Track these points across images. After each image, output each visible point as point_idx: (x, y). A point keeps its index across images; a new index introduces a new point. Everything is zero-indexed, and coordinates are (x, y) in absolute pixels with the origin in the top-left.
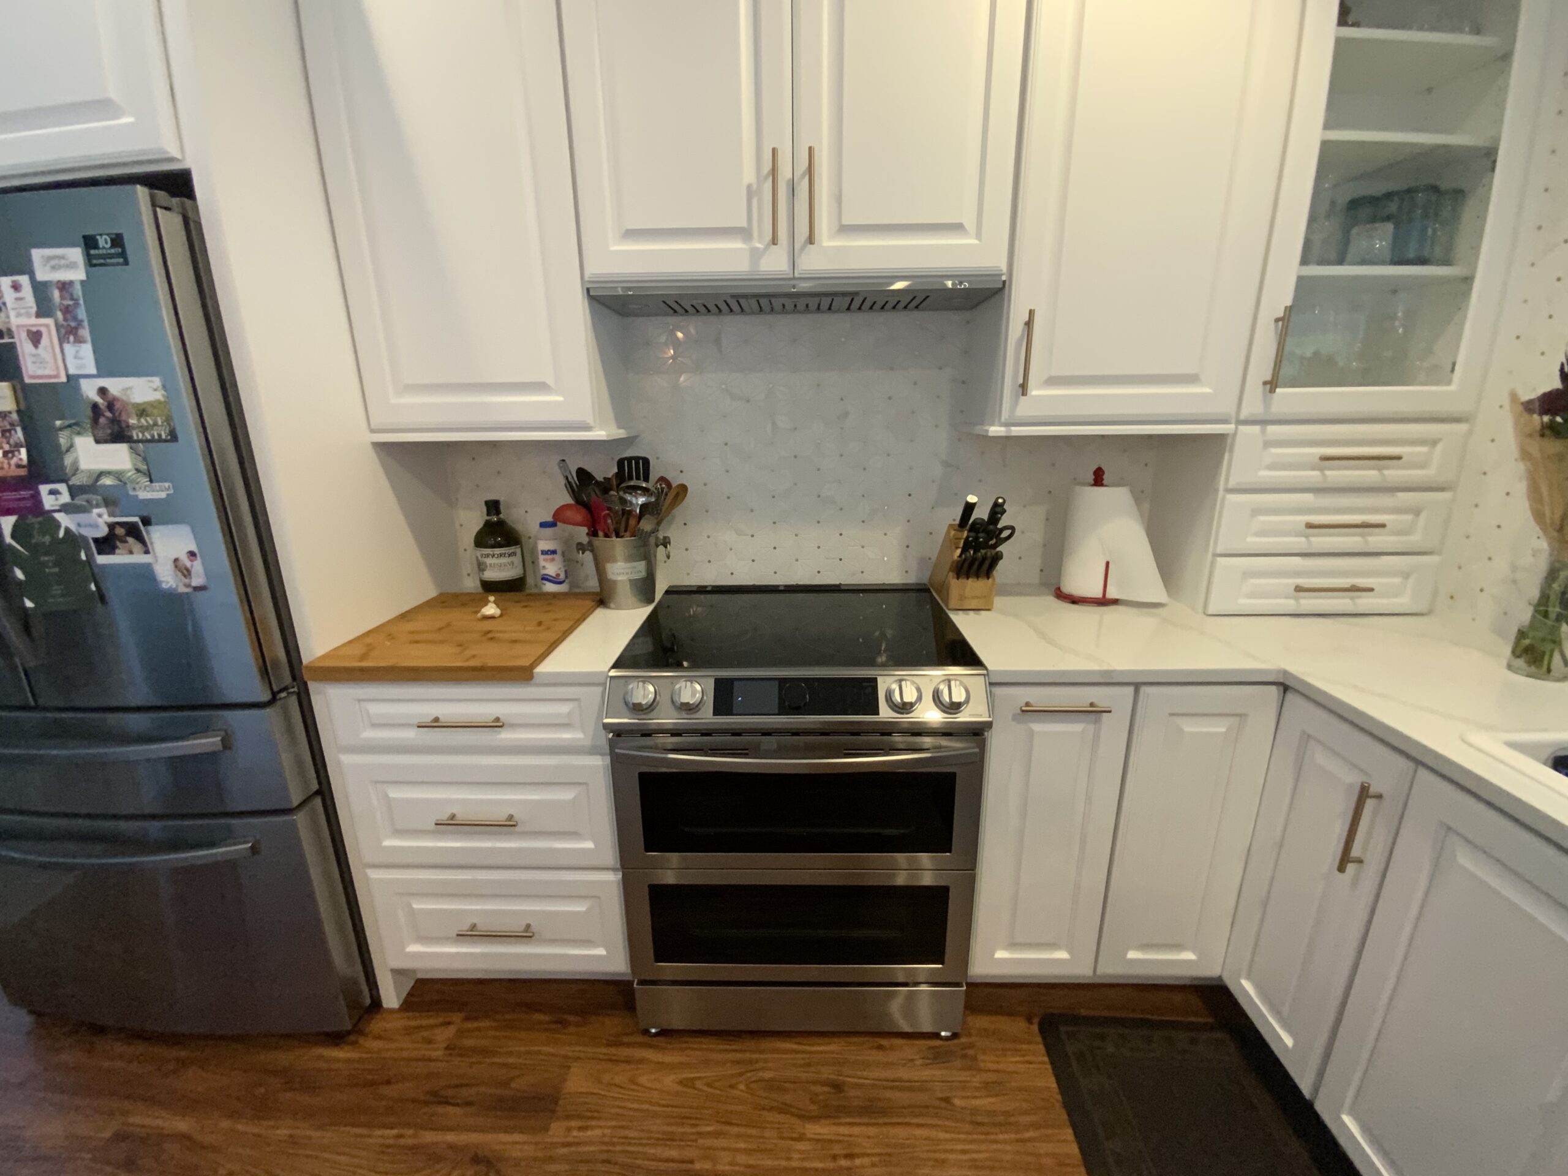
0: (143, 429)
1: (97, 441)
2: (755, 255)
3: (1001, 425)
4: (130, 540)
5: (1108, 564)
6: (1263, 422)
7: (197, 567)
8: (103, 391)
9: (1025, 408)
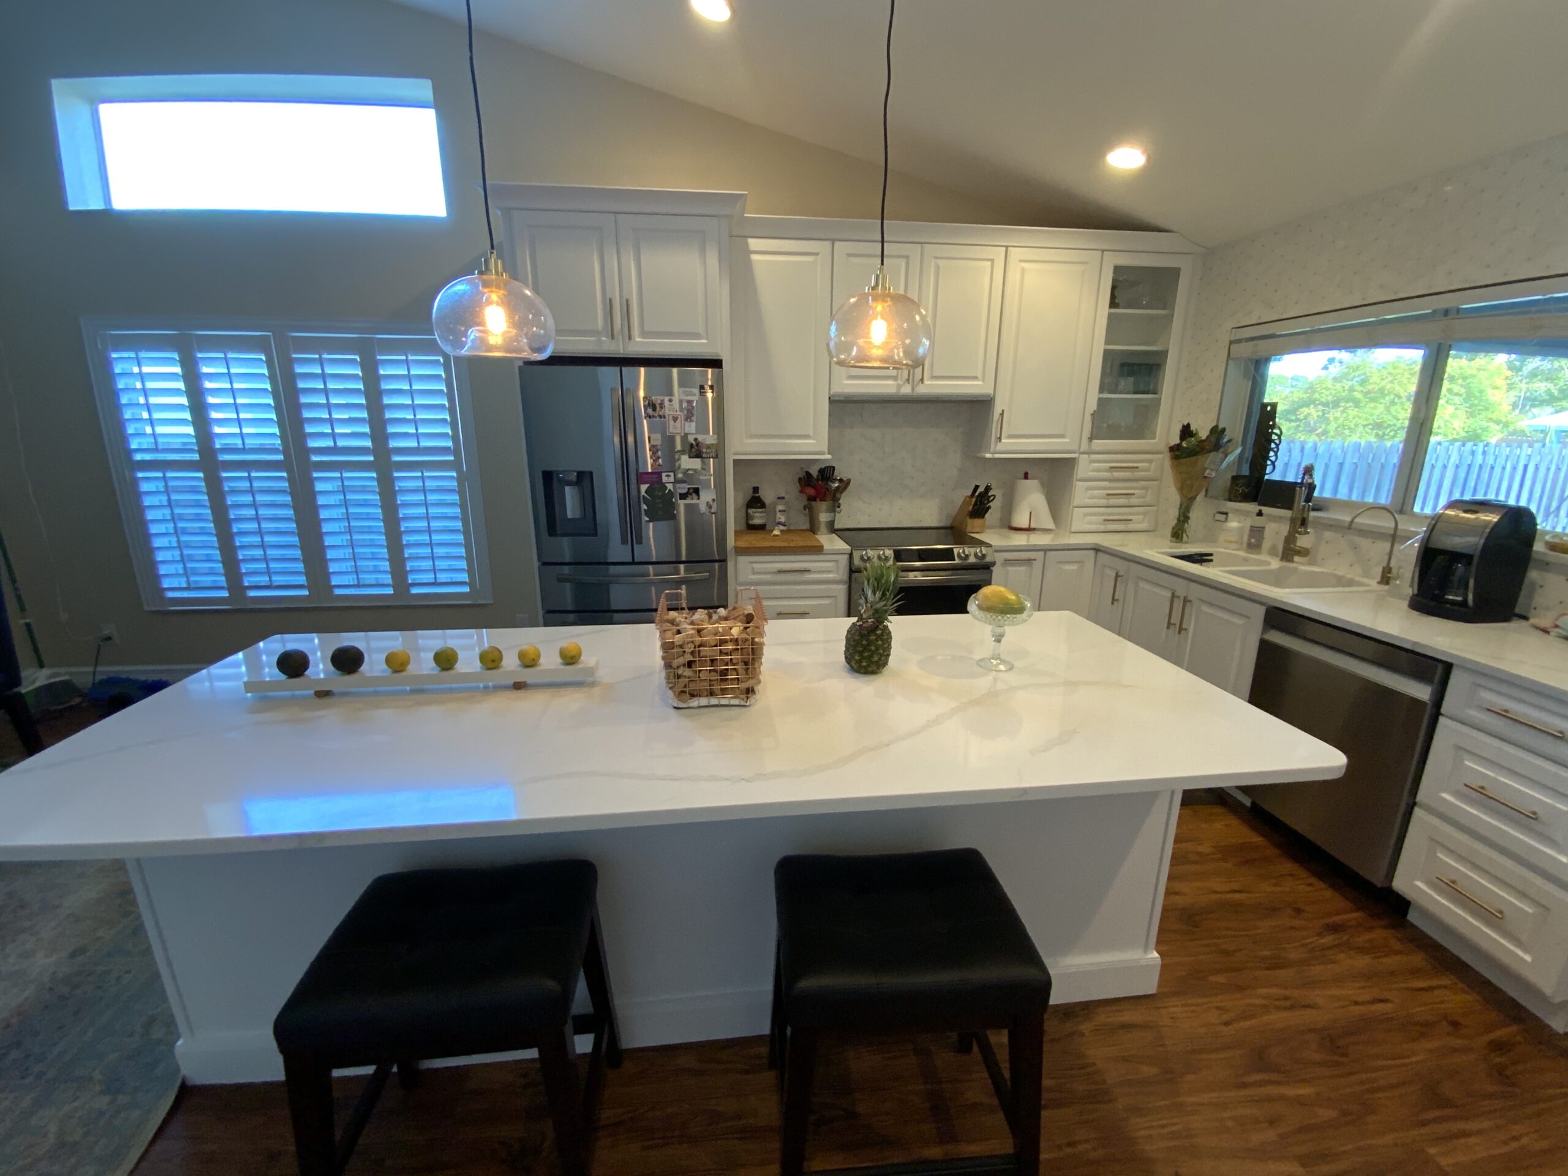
0: (707, 453)
1: (690, 457)
2: (899, 387)
3: (990, 453)
4: (694, 494)
5: (1031, 513)
6: (1088, 453)
7: (715, 505)
8: (696, 439)
9: (1000, 447)
